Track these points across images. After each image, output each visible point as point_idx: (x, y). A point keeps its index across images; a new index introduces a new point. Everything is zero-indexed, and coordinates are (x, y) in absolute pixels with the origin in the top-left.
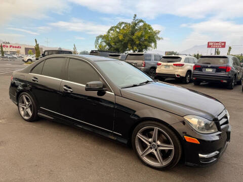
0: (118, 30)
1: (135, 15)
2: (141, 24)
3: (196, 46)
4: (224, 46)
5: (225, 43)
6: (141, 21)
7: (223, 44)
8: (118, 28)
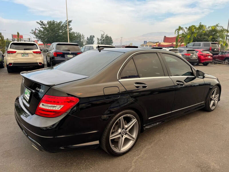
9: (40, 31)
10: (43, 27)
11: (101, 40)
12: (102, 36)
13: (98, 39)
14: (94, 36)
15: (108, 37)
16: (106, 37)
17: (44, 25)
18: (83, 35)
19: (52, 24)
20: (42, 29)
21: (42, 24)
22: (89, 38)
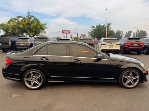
0: (16, 21)
1: (29, 13)
2: (33, 18)
3: (53, 32)
4: (70, 33)
5: (70, 31)
6: (33, 17)
7: (69, 32)
8: (16, 20)
9: (92, 31)
10: (93, 29)
11: (136, 34)
12: (138, 31)
13: (134, 33)
14: (131, 32)
15: (142, 31)
16: (141, 32)
17: (94, 28)
18: (122, 32)
19: (99, 27)
20: (93, 30)
21: (93, 27)
22: (127, 33)
